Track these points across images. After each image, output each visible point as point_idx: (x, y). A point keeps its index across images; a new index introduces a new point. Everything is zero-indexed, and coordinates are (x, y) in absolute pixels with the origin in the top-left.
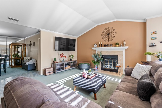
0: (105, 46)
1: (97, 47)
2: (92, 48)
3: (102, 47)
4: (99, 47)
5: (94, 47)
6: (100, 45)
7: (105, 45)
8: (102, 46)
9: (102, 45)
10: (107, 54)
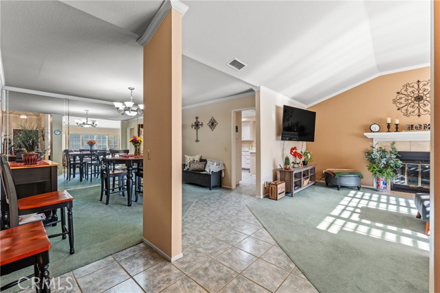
0: (411, 128)
1: (378, 132)
2: (365, 134)
3: (397, 131)
4: (389, 131)
5: (372, 131)
6: (393, 127)
7: (412, 126)
8: (397, 128)
9: (397, 125)
10: (413, 150)
